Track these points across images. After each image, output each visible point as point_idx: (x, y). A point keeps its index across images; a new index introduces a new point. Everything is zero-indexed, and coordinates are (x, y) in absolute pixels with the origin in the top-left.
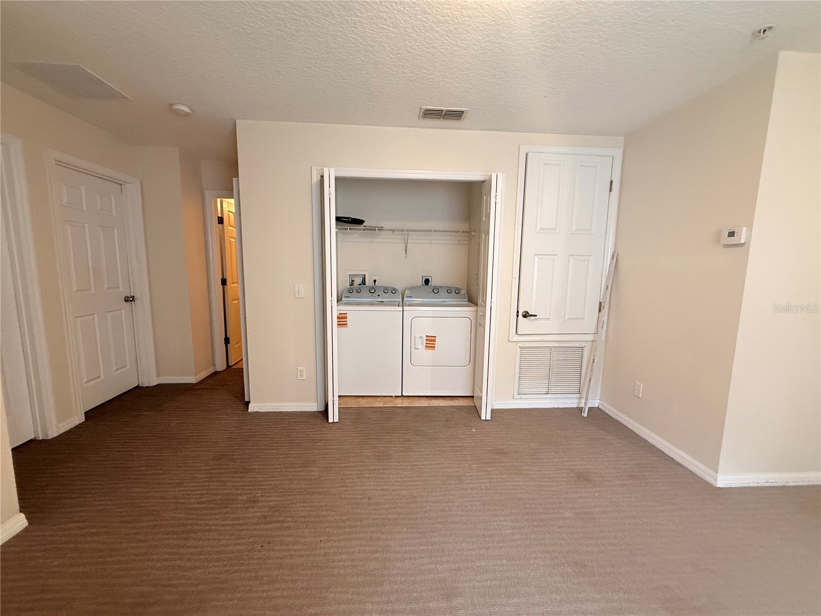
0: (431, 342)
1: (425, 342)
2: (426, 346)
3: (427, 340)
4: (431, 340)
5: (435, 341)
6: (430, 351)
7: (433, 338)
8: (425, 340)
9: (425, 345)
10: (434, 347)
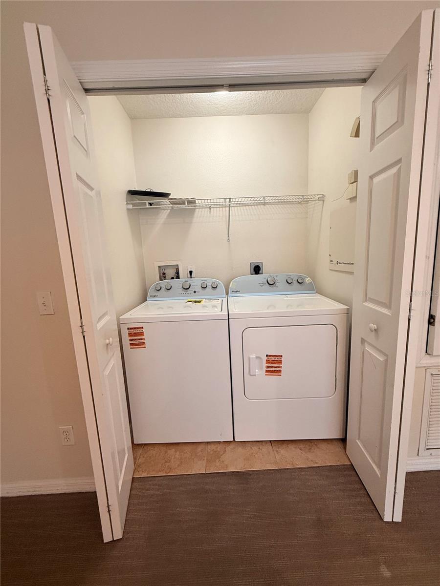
0: (274, 365)
1: (265, 365)
2: (267, 371)
3: (268, 362)
4: (273, 362)
5: (280, 362)
6: (273, 378)
7: (277, 359)
8: (265, 361)
9: (265, 369)
10: (280, 371)
